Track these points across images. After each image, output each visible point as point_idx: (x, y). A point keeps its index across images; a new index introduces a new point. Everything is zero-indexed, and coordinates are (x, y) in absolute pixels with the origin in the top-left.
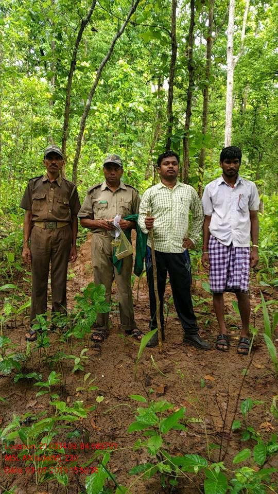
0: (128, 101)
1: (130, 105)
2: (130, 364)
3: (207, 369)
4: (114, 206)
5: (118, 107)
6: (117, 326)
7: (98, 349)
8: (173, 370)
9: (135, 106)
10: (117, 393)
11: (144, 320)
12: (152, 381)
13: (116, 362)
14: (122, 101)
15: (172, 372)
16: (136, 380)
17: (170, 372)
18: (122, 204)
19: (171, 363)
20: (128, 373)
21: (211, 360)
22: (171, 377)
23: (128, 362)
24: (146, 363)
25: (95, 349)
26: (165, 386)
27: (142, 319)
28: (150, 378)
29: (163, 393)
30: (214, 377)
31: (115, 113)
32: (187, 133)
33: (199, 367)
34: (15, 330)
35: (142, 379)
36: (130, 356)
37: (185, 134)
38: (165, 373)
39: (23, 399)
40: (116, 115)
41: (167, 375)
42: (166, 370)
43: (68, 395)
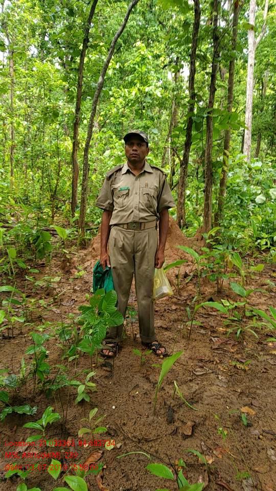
0: (144, 86)
1: (147, 89)
2: (147, 390)
3: (244, 398)
4: (136, 194)
5: (134, 91)
6: (132, 336)
7: (109, 369)
8: (201, 398)
9: (151, 90)
10: (132, 433)
11: (163, 328)
12: (176, 416)
13: (130, 386)
14: (138, 85)
15: (200, 402)
16: (155, 414)
17: (197, 402)
18: (146, 190)
19: (199, 389)
20: (146, 403)
21: (248, 384)
22: (200, 410)
23: (146, 387)
24: (167, 388)
25: (104, 368)
26: (193, 423)
27: (161, 327)
28: (174, 411)
29: (190, 434)
30: (253, 409)
31: (131, 98)
32: (211, 111)
33: (234, 395)
34: (12, 341)
35: (162, 411)
36: (148, 379)
37: (208, 113)
38: (192, 403)
39: (12, 440)
40: (132, 100)
41: (194, 407)
42: (192, 399)
43: (69, 435)
